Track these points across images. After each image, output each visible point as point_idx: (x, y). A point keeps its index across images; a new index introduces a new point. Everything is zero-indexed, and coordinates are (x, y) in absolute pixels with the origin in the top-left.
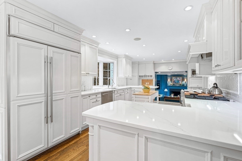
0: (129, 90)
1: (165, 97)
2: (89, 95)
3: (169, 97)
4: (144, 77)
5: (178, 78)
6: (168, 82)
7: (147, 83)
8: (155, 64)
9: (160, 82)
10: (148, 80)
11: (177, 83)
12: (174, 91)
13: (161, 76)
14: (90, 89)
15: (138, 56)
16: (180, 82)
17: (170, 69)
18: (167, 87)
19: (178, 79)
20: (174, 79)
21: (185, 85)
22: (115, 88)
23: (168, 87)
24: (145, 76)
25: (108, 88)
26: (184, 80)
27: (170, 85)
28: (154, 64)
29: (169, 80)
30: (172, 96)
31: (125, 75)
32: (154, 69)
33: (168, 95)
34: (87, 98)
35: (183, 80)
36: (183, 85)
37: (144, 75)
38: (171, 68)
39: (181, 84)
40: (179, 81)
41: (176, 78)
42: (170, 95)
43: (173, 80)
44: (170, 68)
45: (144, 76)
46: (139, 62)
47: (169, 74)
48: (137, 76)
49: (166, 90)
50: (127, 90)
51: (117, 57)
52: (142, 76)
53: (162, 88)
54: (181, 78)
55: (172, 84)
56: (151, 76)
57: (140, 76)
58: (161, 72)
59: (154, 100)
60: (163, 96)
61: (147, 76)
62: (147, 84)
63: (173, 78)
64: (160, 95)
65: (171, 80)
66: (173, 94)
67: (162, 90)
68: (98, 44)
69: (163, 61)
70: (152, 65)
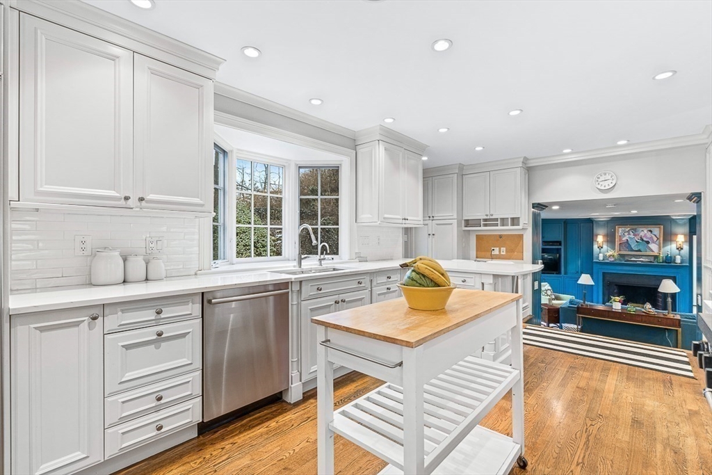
0: (394, 278)
1: (579, 310)
2: (94, 312)
3: (601, 307)
4: (485, 225)
5: (644, 232)
6: (595, 247)
7: (497, 250)
8: (531, 172)
9: (562, 248)
10: (501, 236)
11: (639, 251)
12: (624, 281)
13: (566, 223)
14: (196, 274)
15: (443, 130)
16: (654, 247)
17: (603, 188)
18: (590, 265)
19: (642, 234)
20: (623, 233)
21: (678, 260)
22: (334, 270)
23: (595, 268)
24: (488, 221)
25: (297, 268)
26: (673, 238)
27: (605, 257)
28: (529, 170)
29: (600, 239)
30: (617, 306)
31: (386, 216)
32: (530, 192)
33: (598, 298)
34: (77, 324)
35: (668, 237)
36: (669, 260)
37: (485, 217)
38: (609, 182)
39: (656, 257)
40: (648, 242)
41: (635, 230)
42: (606, 299)
43: (620, 240)
44: (607, 185)
45: (485, 220)
46: (461, 167)
47: (600, 215)
48: (455, 222)
49: (585, 279)
50: (383, 279)
51: (352, 142)
52: (477, 223)
53: (572, 268)
54: (657, 231)
55: (616, 254)
56: (515, 221)
57: (470, 222)
58: (563, 205)
59: (526, 323)
60: (571, 302)
61: (497, 220)
62: (496, 252)
63: (620, 230)
64: (561, 295)
65: (611, 239)
66: (617, 298)
67: (569, 275)
68: (213, 62)
69: (568, 154)
70: (517, 176)
